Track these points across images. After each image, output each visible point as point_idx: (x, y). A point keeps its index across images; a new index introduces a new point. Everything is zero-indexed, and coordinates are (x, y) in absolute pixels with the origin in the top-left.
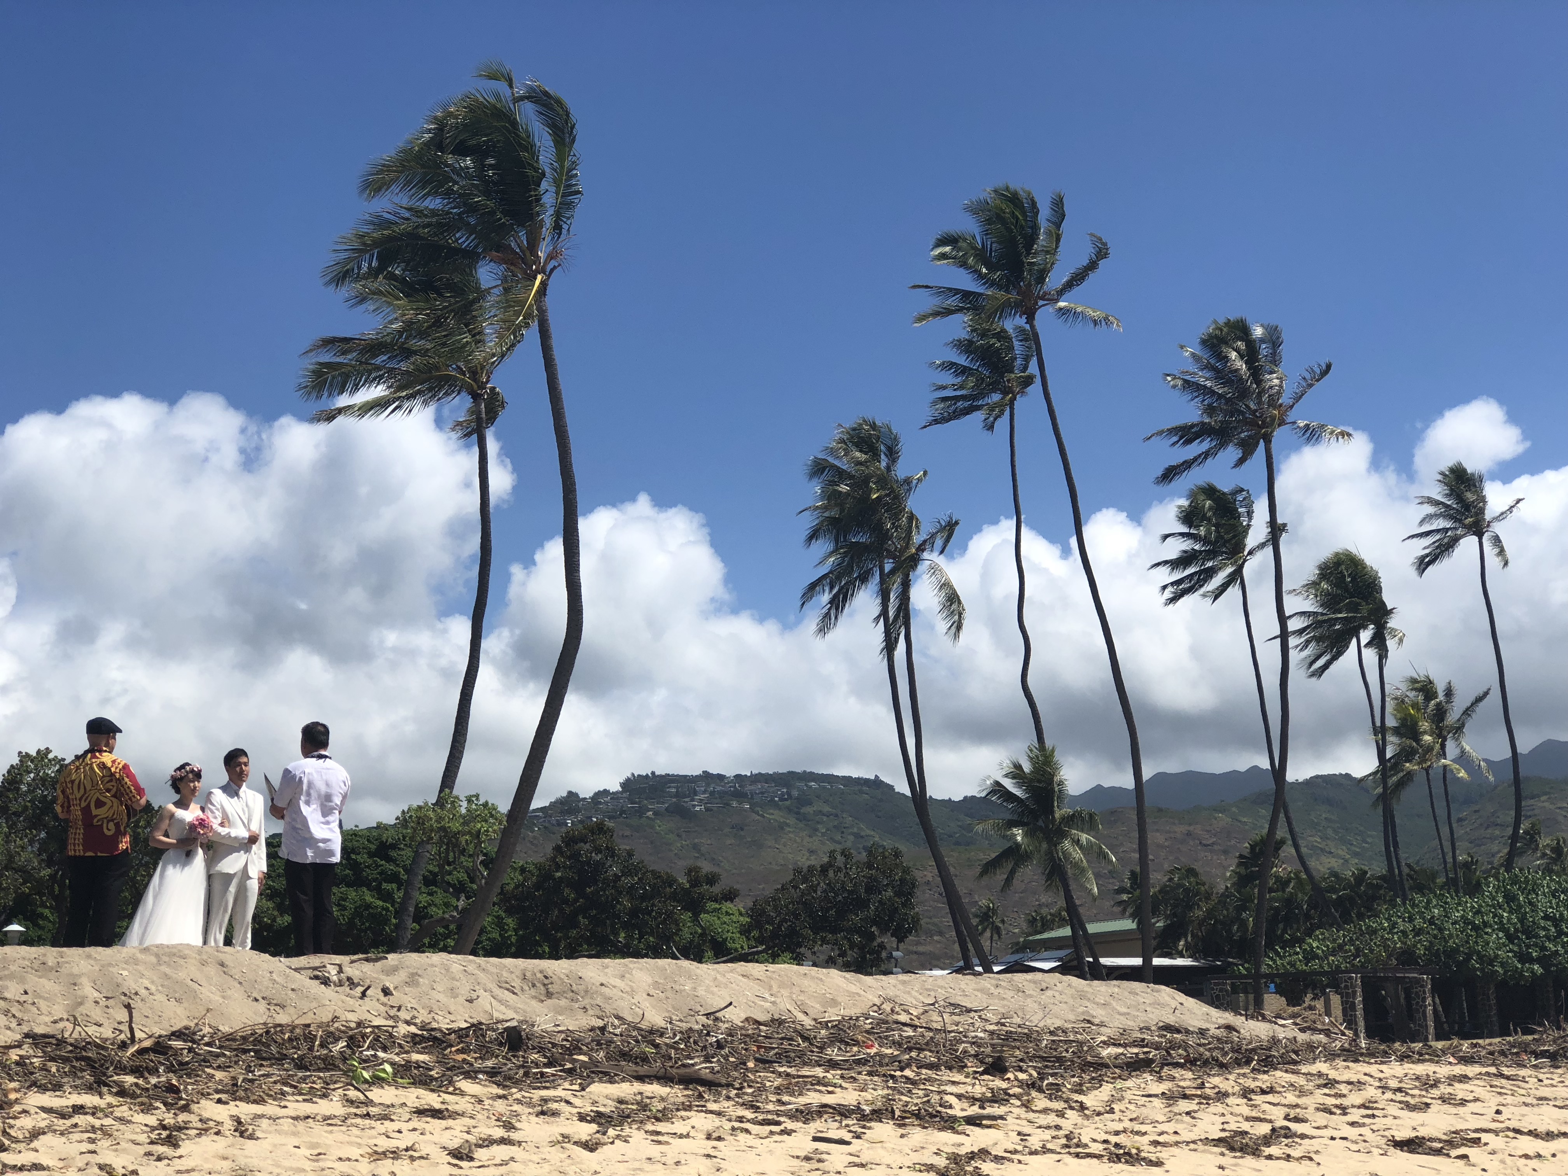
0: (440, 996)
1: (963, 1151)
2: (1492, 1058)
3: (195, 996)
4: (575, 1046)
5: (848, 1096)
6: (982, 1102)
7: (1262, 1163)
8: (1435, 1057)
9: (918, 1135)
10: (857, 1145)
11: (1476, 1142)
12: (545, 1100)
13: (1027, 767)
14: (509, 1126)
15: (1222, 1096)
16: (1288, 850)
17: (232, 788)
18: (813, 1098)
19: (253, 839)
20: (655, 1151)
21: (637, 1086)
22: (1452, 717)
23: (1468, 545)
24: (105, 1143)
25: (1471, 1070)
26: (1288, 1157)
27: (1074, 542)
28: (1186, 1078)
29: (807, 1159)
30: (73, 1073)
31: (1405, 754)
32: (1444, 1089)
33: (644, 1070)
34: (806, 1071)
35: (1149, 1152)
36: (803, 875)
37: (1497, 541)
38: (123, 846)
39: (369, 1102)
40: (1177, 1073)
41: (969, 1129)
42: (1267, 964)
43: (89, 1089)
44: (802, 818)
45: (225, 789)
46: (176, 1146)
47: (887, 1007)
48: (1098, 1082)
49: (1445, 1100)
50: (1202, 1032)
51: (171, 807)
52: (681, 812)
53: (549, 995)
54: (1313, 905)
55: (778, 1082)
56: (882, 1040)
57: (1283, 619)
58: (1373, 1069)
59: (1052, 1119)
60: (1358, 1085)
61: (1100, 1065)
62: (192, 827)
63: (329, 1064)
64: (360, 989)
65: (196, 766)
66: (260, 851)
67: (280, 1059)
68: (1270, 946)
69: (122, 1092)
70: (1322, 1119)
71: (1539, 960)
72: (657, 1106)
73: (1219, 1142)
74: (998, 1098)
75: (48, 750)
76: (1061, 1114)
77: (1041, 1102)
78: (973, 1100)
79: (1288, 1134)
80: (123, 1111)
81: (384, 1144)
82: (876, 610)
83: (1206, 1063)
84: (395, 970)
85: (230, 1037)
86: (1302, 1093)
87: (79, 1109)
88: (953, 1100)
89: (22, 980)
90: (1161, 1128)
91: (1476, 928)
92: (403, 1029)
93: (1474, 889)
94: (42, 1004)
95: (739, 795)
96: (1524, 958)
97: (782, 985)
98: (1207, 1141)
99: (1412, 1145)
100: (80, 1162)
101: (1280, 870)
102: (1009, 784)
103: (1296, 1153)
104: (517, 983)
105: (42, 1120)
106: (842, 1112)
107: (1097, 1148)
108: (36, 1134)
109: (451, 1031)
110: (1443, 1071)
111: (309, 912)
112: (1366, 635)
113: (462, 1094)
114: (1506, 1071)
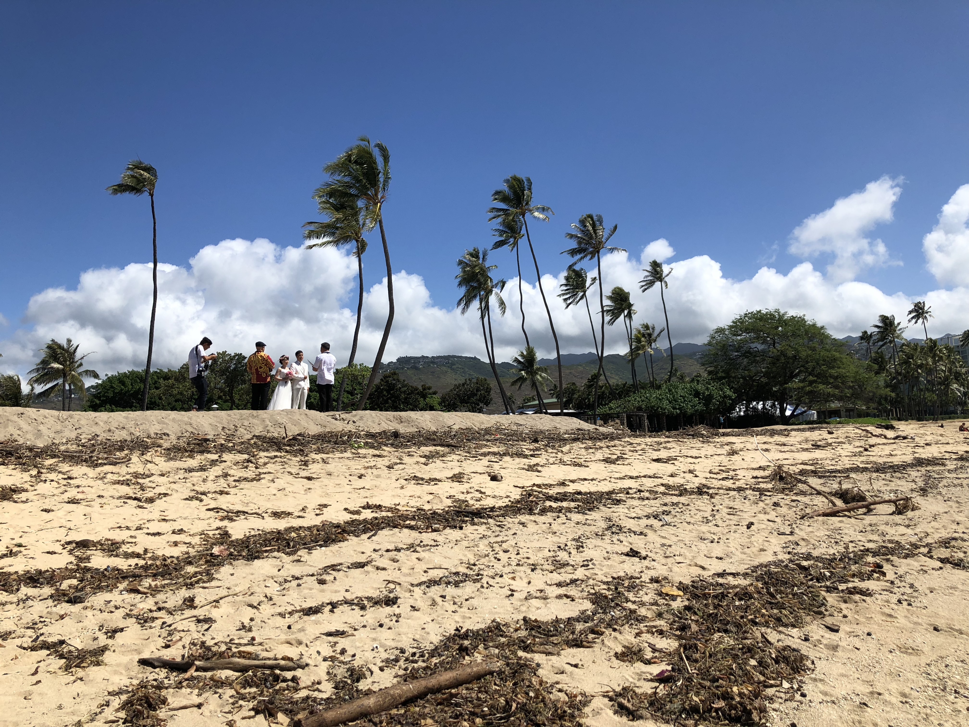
0: (370, 423)
1: (531, 464)
2: (675, 436)
3: (300, 423)
4: (413, 437)
5: (495, 449)
6: (534, 450)
7: (617, 466)
8: (659, 436)
9: (517, 460)
10: (501, 463)
11: (676, 459)
12: (409, 452)
13: (525, 353)
14: (401, 459)
15: (601, 448)
16: (602, 377)
17: (298, 362)
18: (485, 450)
19: (305, 378)
20: (444, 465)
21: (434, 448)
22: (654, 336)
23: (658, 284)
24: (286, 466)
25: (671, 440)
26: (624, 464)
27: (537, 284)
28: (590, 443)
29: (488, 467)
30: (271, 446)
31: (638, 348)
32: (664, 445)
33: (435, 443)
34: (481, 442)
35: (583, 463)
36: (457, 386)
37: (666, 282)
38: (268, 380)
39: (358, 453)
40: (587, 441)
41: (532, 458)
42: (598, 411)
43: (277, 451)
44: (452, 369)
45: (296, 363)
46: (307, 466)
47: (498, 424)
48: (565, 445)
49: (665, 448)
50: (589, 430)
51: (280, 368)
52: (416, 368)
53: (402, 422)
54: (610, 394)
55: (474, 446)
56: (500, 434)
57: (602, 307)
58: (643, 440)
59: (554, 455)
60: (639, 444)
61: (565, 440)
62: (287, 374)
63: (344, 443)
64: (346, 422)
65: (287, 356)
66: (307, 381)
67: (329, 442)
68: (598, 406)
69: (287, 452)
70: (631, 453)
71: (678, 409)
72: (441, 453)
73: (603, 460)
74: (537, 449)
75: (226, 352)
76: (557, 453)
77: (550, 450)
78: (531, 450)
79: (623, 458)
80: (289, 457)
81: (367, 465)
82: (479, 306)
83: (595, 439)
84: (355, 416)
85: (314, 436)
86: (624, 447)
87: (276, 457)
88: (525, 450)
89: (248, 420)
90: (586, 457)
91: (660, 399)
92: (362, 433)
93: (659, 387)
94: (256, 427)
95: (433, 363)
96: (674, 408)
97: (467, 418)
98: (600, 460)
99: (658, 460)
100: (282, 471)
101: (600, 383)
102: (520, 358)
103: (626, 463)
104: (392, 419)
105: (267, 460)
106: (494, 454)
107: (569, 463)
108: (265, 464)
109: (377, 433)
110: (662, 440)
111: (325, 399)
112: (626, 312)
113: (385, 451)
114: (681, 440)
